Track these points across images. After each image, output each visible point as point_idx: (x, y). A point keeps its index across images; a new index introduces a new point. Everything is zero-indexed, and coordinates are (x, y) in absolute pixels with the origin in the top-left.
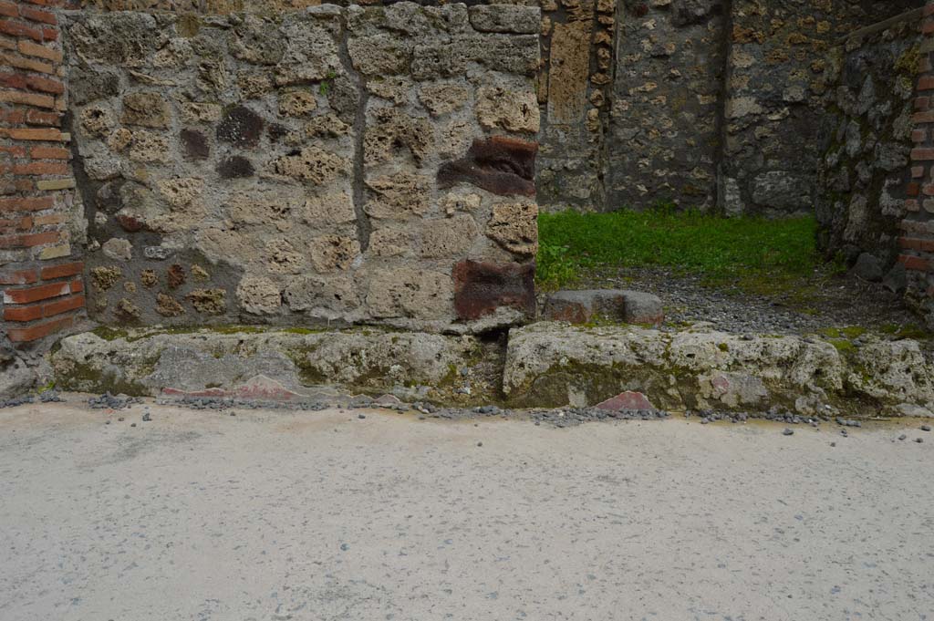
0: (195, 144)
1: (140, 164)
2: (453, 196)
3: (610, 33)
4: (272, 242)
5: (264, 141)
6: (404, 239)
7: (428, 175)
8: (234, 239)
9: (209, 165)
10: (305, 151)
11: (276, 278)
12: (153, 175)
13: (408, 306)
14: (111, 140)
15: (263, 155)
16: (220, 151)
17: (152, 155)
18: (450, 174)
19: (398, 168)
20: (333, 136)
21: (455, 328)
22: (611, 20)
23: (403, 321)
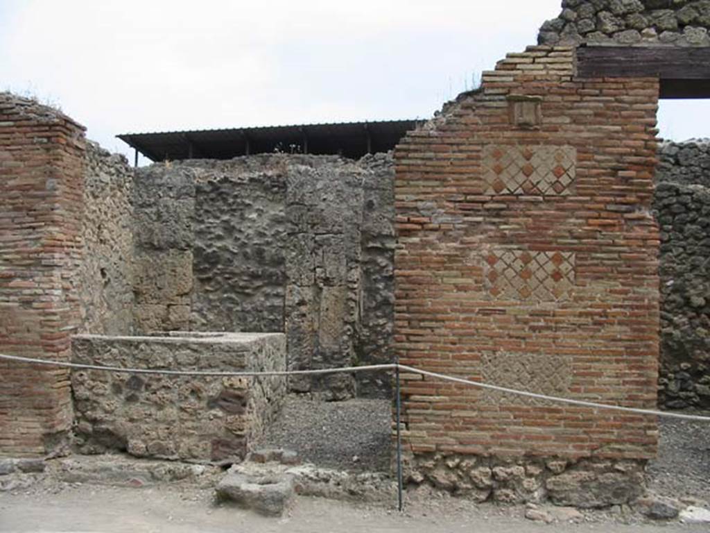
0: (117, 389)
1: (97, 395)
2: (213, 412)
3: (355, 294)
4: (144, 427)
5: (143, 389)
6: (194, 428)
7: (203, 404)
8: (130, 424)
9: (122, 397)
10: (158, 393)
11: (144, 441)
12: (100, 399)
13: (195, 453)
14: (86, 385)
15: (143, 394)
16: (126, 392)
17: (101, 391)
18: (213, 403)
19: (192, 400)
20: (169, 388)
21: (212, 463)
22: (356, 286)
23: (192, 460)
